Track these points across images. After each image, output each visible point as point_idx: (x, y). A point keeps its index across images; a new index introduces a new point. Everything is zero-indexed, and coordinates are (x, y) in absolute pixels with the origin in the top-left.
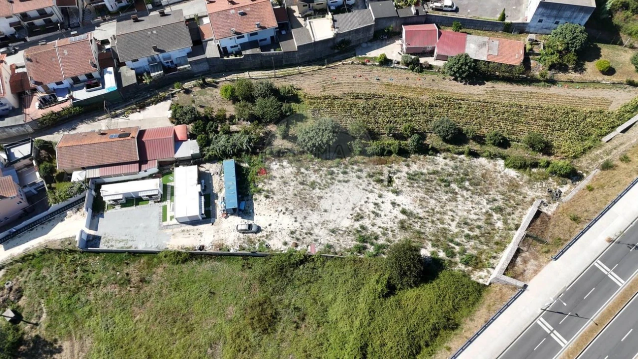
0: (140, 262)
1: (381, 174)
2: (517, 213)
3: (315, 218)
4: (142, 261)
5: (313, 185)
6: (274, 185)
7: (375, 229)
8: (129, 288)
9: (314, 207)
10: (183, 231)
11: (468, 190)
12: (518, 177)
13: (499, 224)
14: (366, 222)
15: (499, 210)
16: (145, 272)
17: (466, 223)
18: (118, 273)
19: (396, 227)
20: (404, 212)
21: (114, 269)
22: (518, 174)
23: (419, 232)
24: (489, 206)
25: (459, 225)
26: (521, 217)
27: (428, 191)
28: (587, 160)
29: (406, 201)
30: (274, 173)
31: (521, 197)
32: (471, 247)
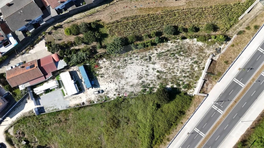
0: (62, 113)
1: (146, 56)
2: (203, 62)
3: (123, 82)
4: (63, 113)
5: (119, 67)
6: (103, 71)
7: (148, 81)
8: (62, 123)
9: (122, 77)
10: (73, 98)
11: (182, 56)
12: (203, 45)
13: (196, 69)
14: (144, 79)
15: (196, 62)
16: (65, 117)
17: (183, 71)
18: (56, 119)
19: (155, 78)
20: (158, 71)
21: (53, 118)
22: (203, 44)
23: (165, 79)
24: (192, 61)
25: (181, 73)
26: (205, 64)
27: (167, 60)
28: (232, 31)
29: (158, 67)
30: (101, 66)
31: (204, 55)
32: (186, 81)
